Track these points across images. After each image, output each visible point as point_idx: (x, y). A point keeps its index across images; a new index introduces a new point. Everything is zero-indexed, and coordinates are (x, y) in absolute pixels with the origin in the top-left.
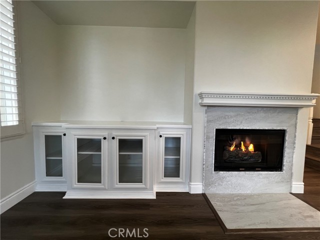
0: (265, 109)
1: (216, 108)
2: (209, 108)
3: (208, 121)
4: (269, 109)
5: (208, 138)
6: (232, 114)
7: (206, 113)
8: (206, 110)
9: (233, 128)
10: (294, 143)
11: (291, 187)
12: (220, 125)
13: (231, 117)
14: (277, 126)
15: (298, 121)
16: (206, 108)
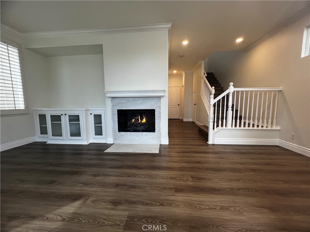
0: (142, 98)
1: (116, 98)
2: (113, 98)
3: (113, 106)
4: (144, 98)
5: (113, 114)
6: (125, 101)
7: (111, 101)
8: (111, 100)
9: (125, 109)
10: (160, 117)
11: (161, 141)
12: (119, 107)
13: (125, 103)
14: (150, 107)
15: (161, 104)
16: (111, 99)
